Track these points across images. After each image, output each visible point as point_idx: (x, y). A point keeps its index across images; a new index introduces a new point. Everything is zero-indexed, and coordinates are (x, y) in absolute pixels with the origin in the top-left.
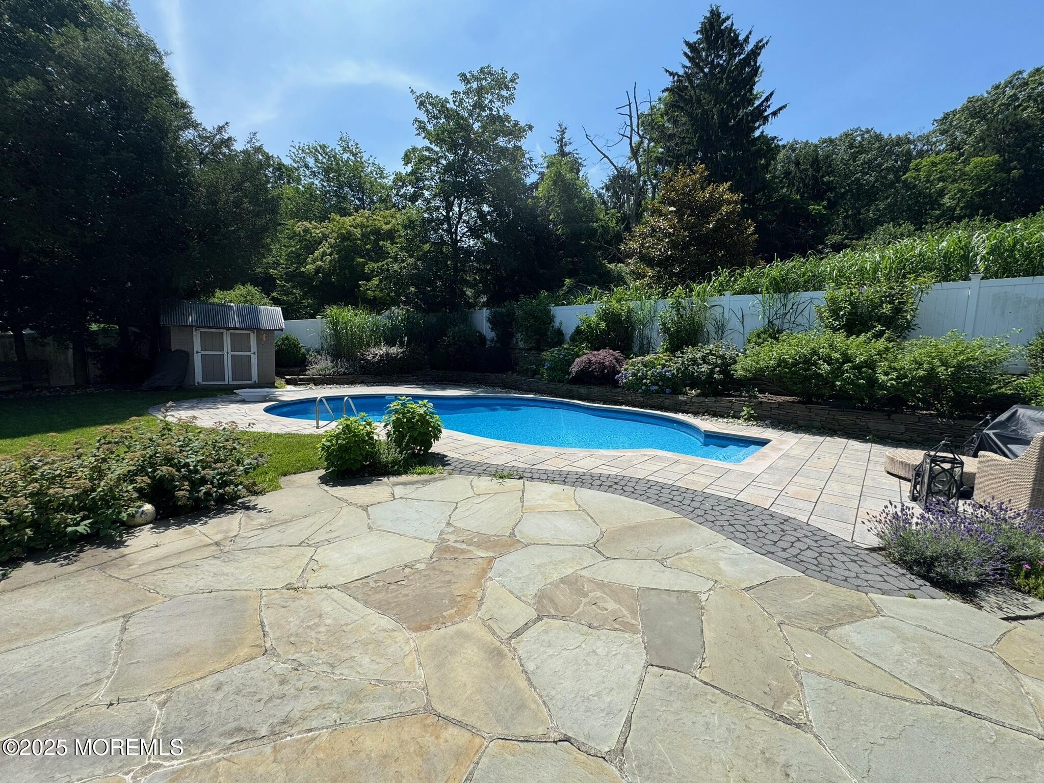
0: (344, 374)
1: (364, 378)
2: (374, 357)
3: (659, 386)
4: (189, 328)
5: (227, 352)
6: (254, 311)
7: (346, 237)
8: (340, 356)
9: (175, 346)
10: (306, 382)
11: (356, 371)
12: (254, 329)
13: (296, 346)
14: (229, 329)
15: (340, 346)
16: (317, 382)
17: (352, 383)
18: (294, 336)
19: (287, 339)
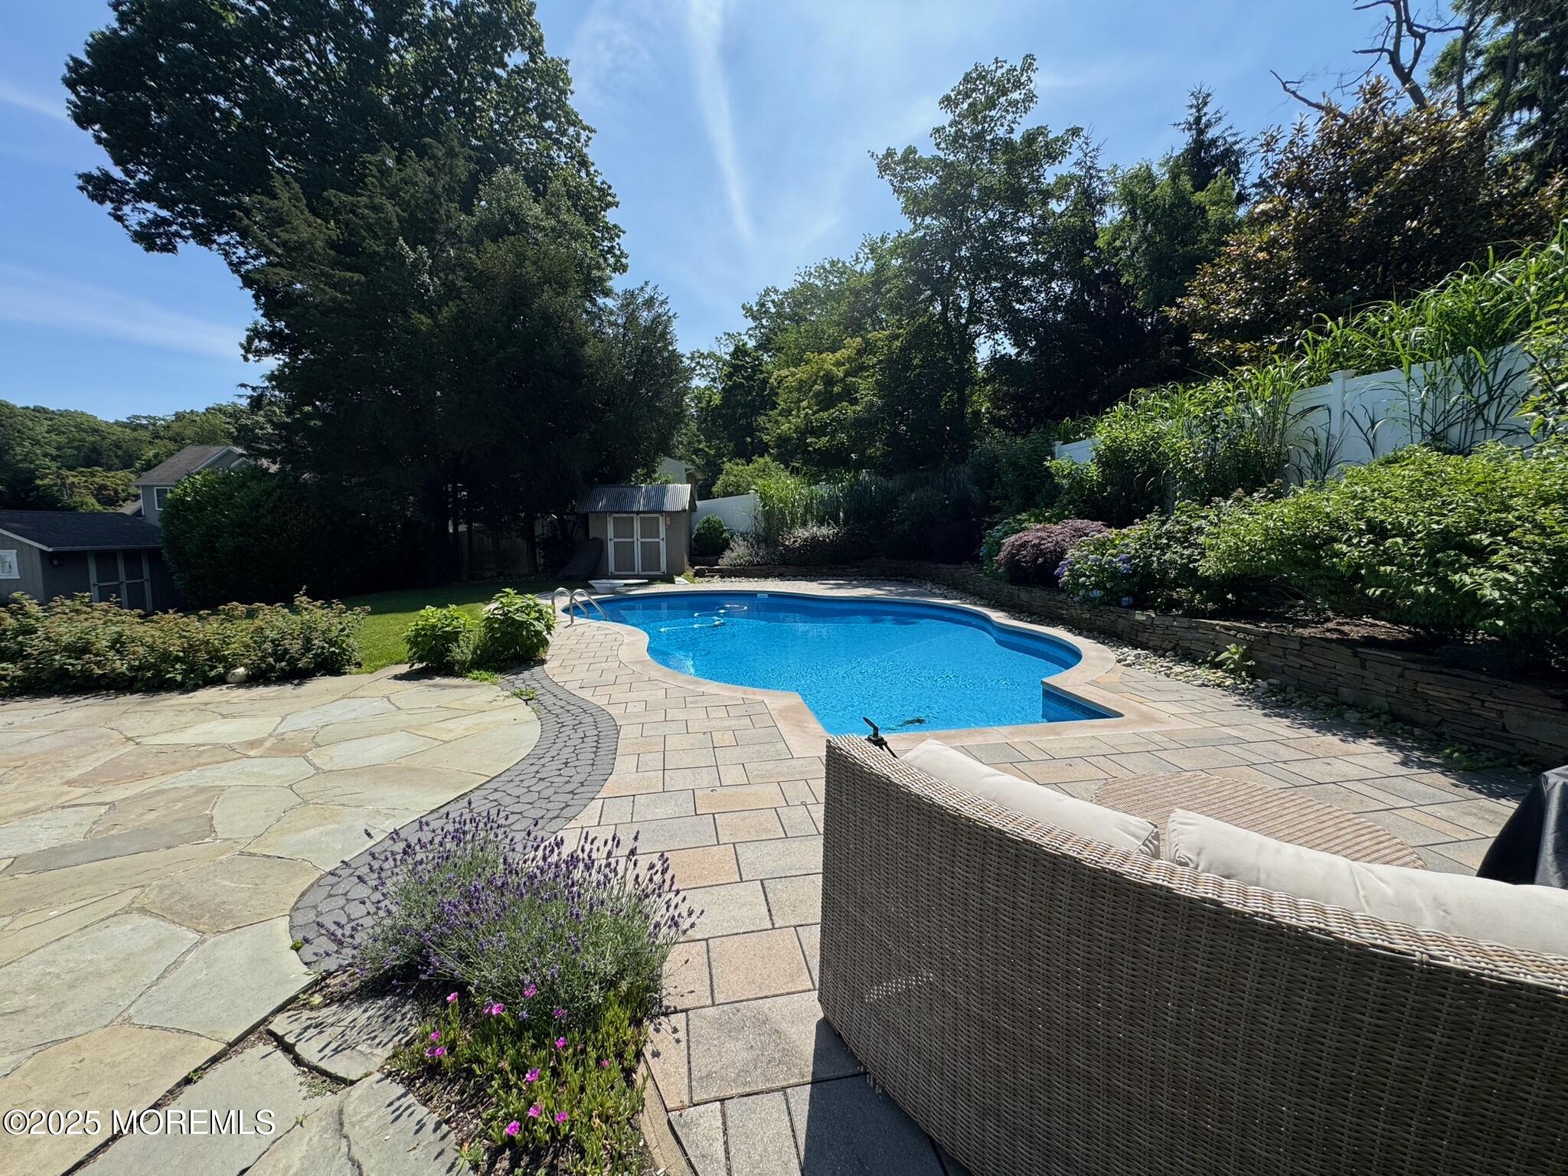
0: (759, 564)
1: (783, 569)
2: (795, 542)
3: (1105, 588)
4: (603, 514)
5: (638, 540)
6: (662, 492)
7: (829, 380)
8: (765, 541)
9: (593, 534)
10: (712, 573)
11: (773, 560)
12: (661, 512)
13: (716, 530)
14: (638, 513)
15: (768, 528)
16: (725, 574)
17: (766, 576)
18: (717, 518)
19: (707, 521)
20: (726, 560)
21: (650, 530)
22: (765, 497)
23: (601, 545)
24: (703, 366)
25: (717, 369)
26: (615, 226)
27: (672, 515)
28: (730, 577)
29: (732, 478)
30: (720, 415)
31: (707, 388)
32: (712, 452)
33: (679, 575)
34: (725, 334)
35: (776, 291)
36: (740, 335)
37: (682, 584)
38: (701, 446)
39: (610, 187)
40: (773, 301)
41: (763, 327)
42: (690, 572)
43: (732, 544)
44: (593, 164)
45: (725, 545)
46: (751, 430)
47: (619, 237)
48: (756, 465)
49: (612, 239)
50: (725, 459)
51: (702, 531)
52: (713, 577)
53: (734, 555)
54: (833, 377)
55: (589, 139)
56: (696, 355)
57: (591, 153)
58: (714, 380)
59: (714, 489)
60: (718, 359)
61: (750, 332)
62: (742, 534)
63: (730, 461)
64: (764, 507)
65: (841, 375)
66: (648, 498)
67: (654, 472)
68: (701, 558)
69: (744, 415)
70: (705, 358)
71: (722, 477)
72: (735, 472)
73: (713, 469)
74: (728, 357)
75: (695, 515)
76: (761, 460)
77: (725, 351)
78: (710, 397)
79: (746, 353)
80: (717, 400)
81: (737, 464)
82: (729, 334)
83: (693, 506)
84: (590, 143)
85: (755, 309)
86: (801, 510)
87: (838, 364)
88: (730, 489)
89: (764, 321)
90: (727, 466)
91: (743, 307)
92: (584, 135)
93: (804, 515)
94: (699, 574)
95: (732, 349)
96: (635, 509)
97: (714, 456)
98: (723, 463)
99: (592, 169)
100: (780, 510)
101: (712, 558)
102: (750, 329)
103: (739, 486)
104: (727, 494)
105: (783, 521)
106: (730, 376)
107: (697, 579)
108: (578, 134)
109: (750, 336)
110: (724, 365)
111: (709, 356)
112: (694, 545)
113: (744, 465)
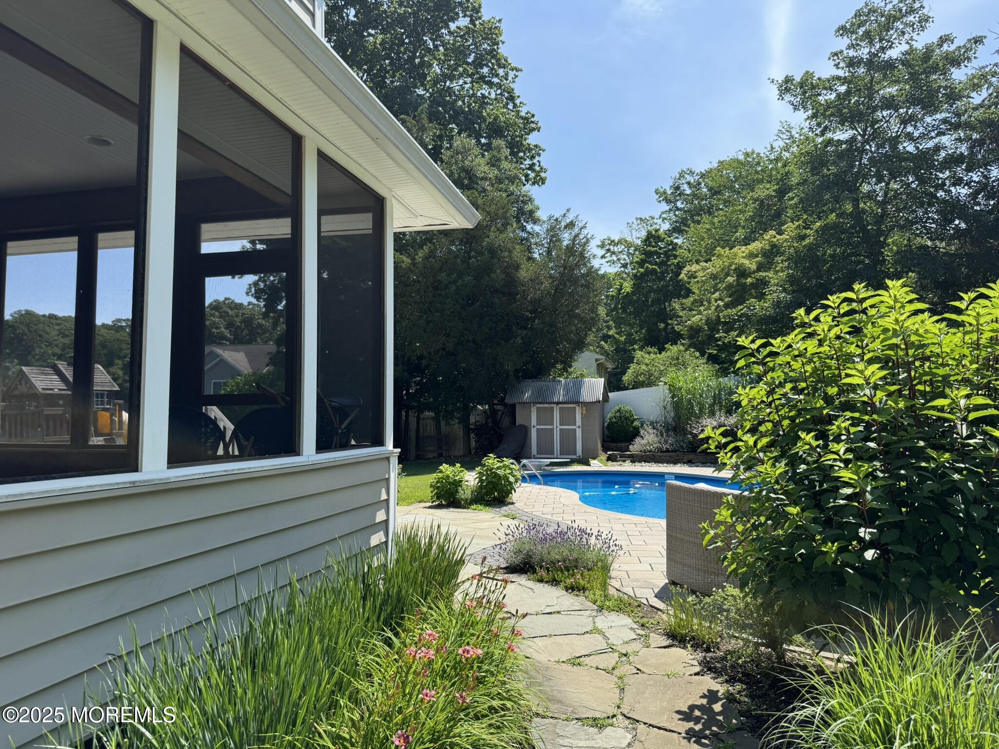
4: (527, 405)
5: (557, 426)
6: (578, 385)
7: (742, 273)
8: (675, 429)
9: (519, 421)
10: (624, 458)
11: (682, 447)
12: (578, 403)
13: (626, 419)
14: (558, 403)
15: (677, 417)
16: (634, 459)
17: (675, 462)
18: (628, 408)
19: (619, 411)
20: (637, 446)
21: (567, 418)
22: (673, 390)
23: (525, 430)
24: (613, 253)
25: (629, 254)
26: (536, 146)
27: (588, 405)
28: (640, 462)
29: (644, 367)
30: (631, 302)
31: (618, 274)
32: (623, 339)
33: (594, 459)
34: (637, 219)
35: (692, 173)
36: (653, 218)
37: (596, 465)
38: (611, 333)
39: (533, 116)
40: (689, 183)
41: (678, 209)
42: (604, 457)
43: (642, 432)
44: (518, 97)
45: (636, 433)
46: (665, 316)
47: (539, 155)
48: (669, 353)
49: (533, 157)
50: (636, 347)
51: (614, 420)
52: (624, 461)
53: (644, 442)
54: (745, 270)
55: (516, 76)
56: (607, 242)
57: (518, 88)
58: (625, 266)
59: (625, 378)
60: (629, 245)
61: (664, 216)
62: (652, 423)
63: (641, 348)
64: (673, 397)
65: (754, 267)
66: (567, 390)
67: (570, 366)
68: (613, 445)
69: (657, 301)
70: (616, 244)
71: (633, 366)
72: (647, 361)
73: (624, 357)
74: (639, 242)
75: (608, 406)
76: (675, 349)
77: (637, 236)
78: (621, 286)
79: (658, 239)
80: (628, 287)
81: (649, 353)
82: (641, 219)
83: (606, 398)
84: (516, 80)
85: (669, 192)
86: (710, 401)
87: (751, 256)
88: (641, 378)
89: (679, 204)
90: (639, 354)
91: (657, 192)
92: (511, 74)
93: (712, 405)
94: (609, 459)
95: (644, 234)
96: (556, 400)
97: (625, 343)
98: (634, 350)
99: (517, 102)
100: (689, 401)
101: (623, 445)
102: (663, 213)
103: (651, 375)
104: (637, 385)
105: (691, 412)
106: (641, 263)
107: (610, 463)
108: (507, 74)
109: (664, 219)
110: (635, 250)
111: (620, 242)
112: (606, 432)
113: (656, 353)
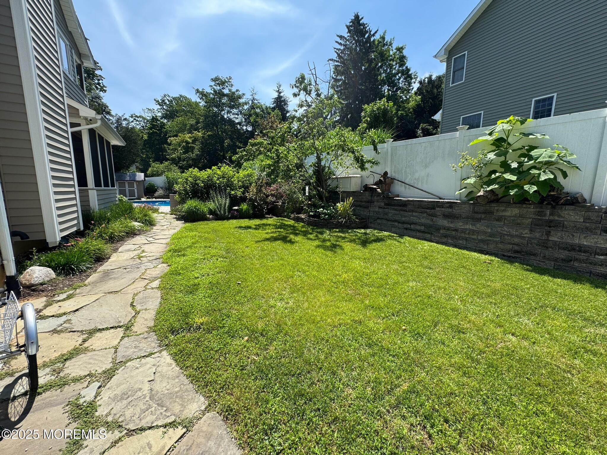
5: (127, 189)
6: (134, 175)
8: (168, 189)
12: (135, 181)
13: (152, 186)
15: (169, 186)
18: (152, 183)
19: (150, 184)
20: (156, 194)
21: (131, 185)
24: (137, 121)
25: (144, 122)
27: (138, 182)
28: (157, 198)
30: (148, 144)
31: (140, 130)
33: (142, 198)
36: (154, 110)
37: (144, 200)
40: (168, 100)
41: (164, 109)
43: (158, 190)
46: (162, 151)
48: (164, 165)
49: (99, 80)
51: (148, 186)
52: (153, 198)
53: (159, 193)
54: (188, 142)
56: (134, 116)
58: (143, 127)
59: (148, 172)
60: (144, 119)
61: (159, 110)
62: (161, 188)
63: (153, 161)
64: (167, 180)
65: (191, 142)
66: (130, 176)
68: (148, 194)
69: (158, 144)
70: (138, 117)
71: (150, 168)
72: (156, 167)
73: (146, 164)
74: (149, 119)
76: (167, 163)
77: (148, 116)
79: (157, 120)
80: (146, 137)
81: (157, 164)
82: (149, 109)
83: (145, 180)
85: (160, 101)
87: (190, 138)
88: (155, 173)
90: (152, 164)
91: (155, 100)
94: (148, 198)
96: (126, 180)
97: (145, 158)
98: (150, 162)
100: (173, 181)
101: (152, 194)
103: (159, 172)
106: (151, 128)
110: (147, 121)
111: (140, 117)
112: (145, 190)
113: (159, 164)
